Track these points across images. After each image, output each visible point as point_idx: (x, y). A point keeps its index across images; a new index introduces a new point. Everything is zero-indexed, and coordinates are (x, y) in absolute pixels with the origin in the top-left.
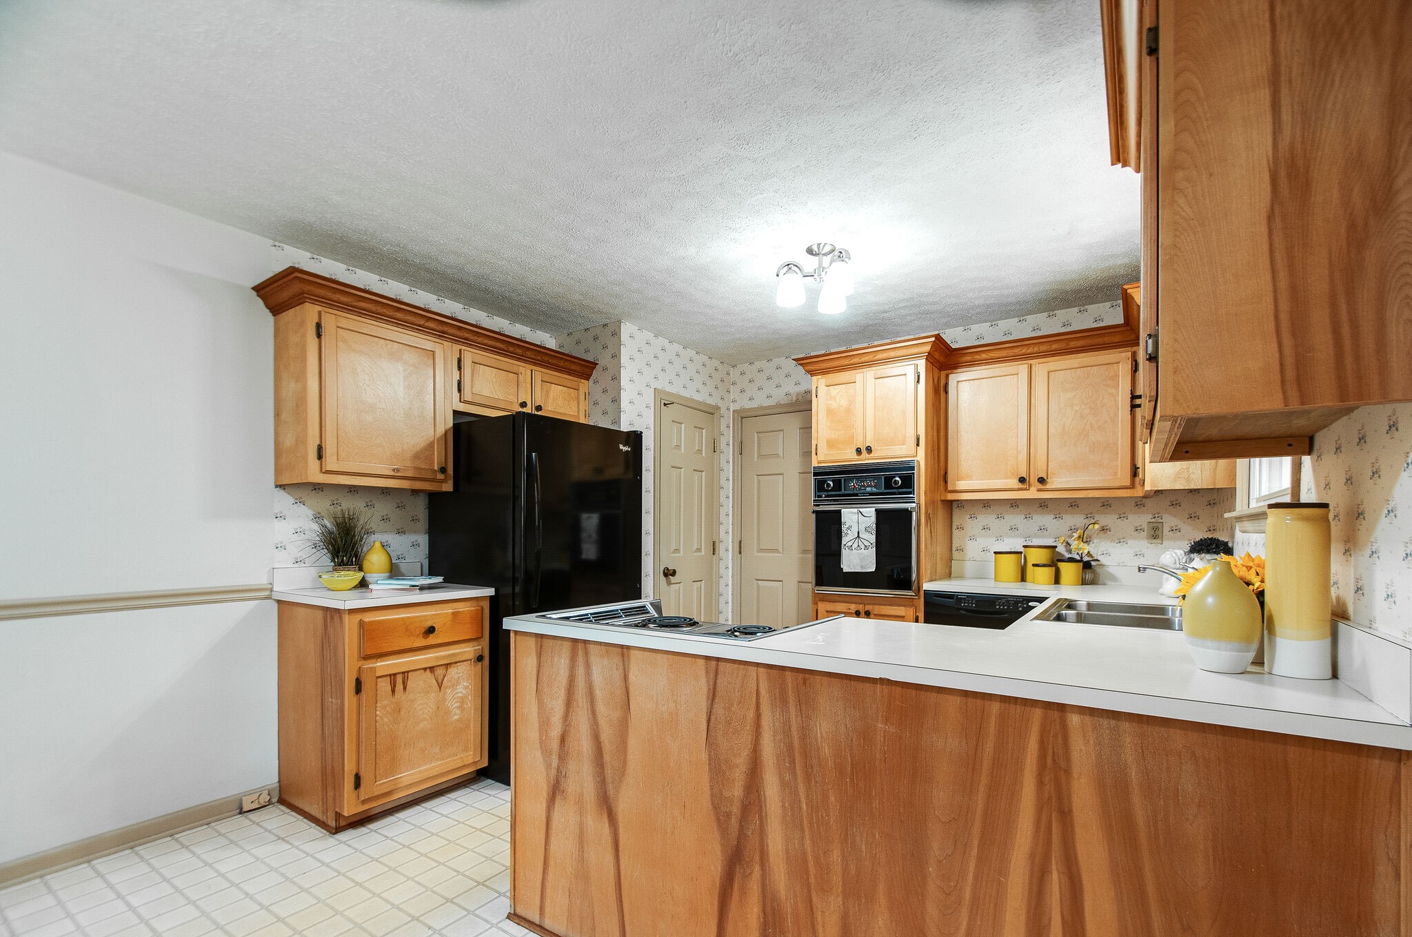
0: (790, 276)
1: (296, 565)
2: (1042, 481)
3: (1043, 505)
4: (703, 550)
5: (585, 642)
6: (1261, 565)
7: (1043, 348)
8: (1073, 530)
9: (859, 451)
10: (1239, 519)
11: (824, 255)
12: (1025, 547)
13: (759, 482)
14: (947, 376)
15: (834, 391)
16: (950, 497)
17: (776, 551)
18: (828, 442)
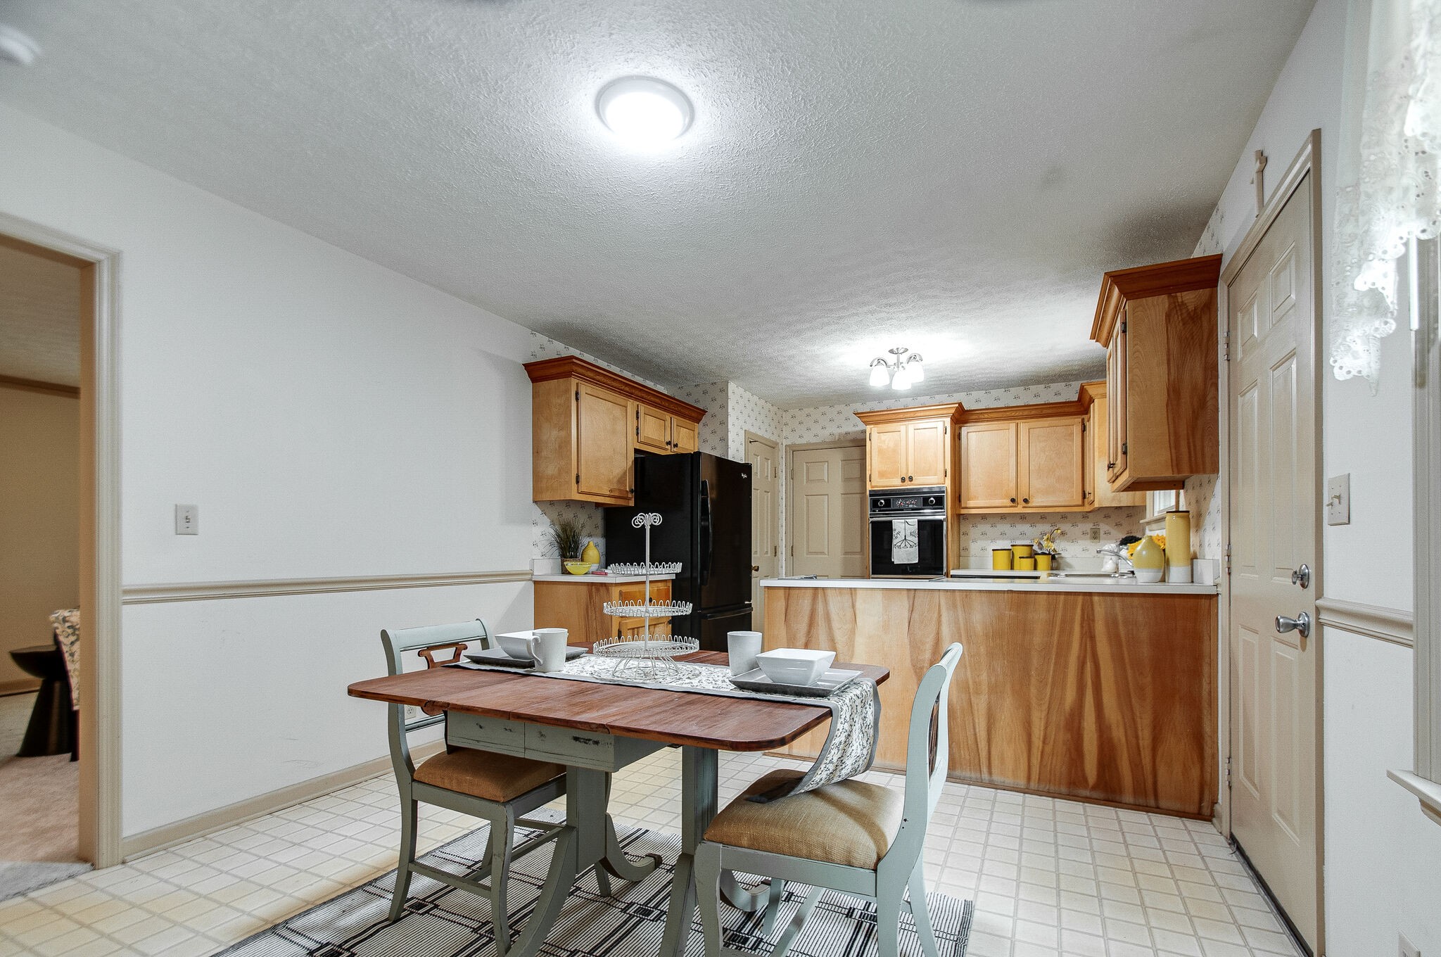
0: (879, 367)
1: (542, 558)
2: (1026, 501)
3: (1023, 517)
4: (758, 552)
5: (823, 589)
6: (1164, 539)
7: (1026, 413)
8: (1043, 534)
9: (903, 480)
10: (1148, 523)
11: (901, 353)
12: (1012, 546)
13: (808, 500)
14: (960, 428)
15: (883, 436)
16: (963, 511)
17: (823, 553)
18: (879, 472)
